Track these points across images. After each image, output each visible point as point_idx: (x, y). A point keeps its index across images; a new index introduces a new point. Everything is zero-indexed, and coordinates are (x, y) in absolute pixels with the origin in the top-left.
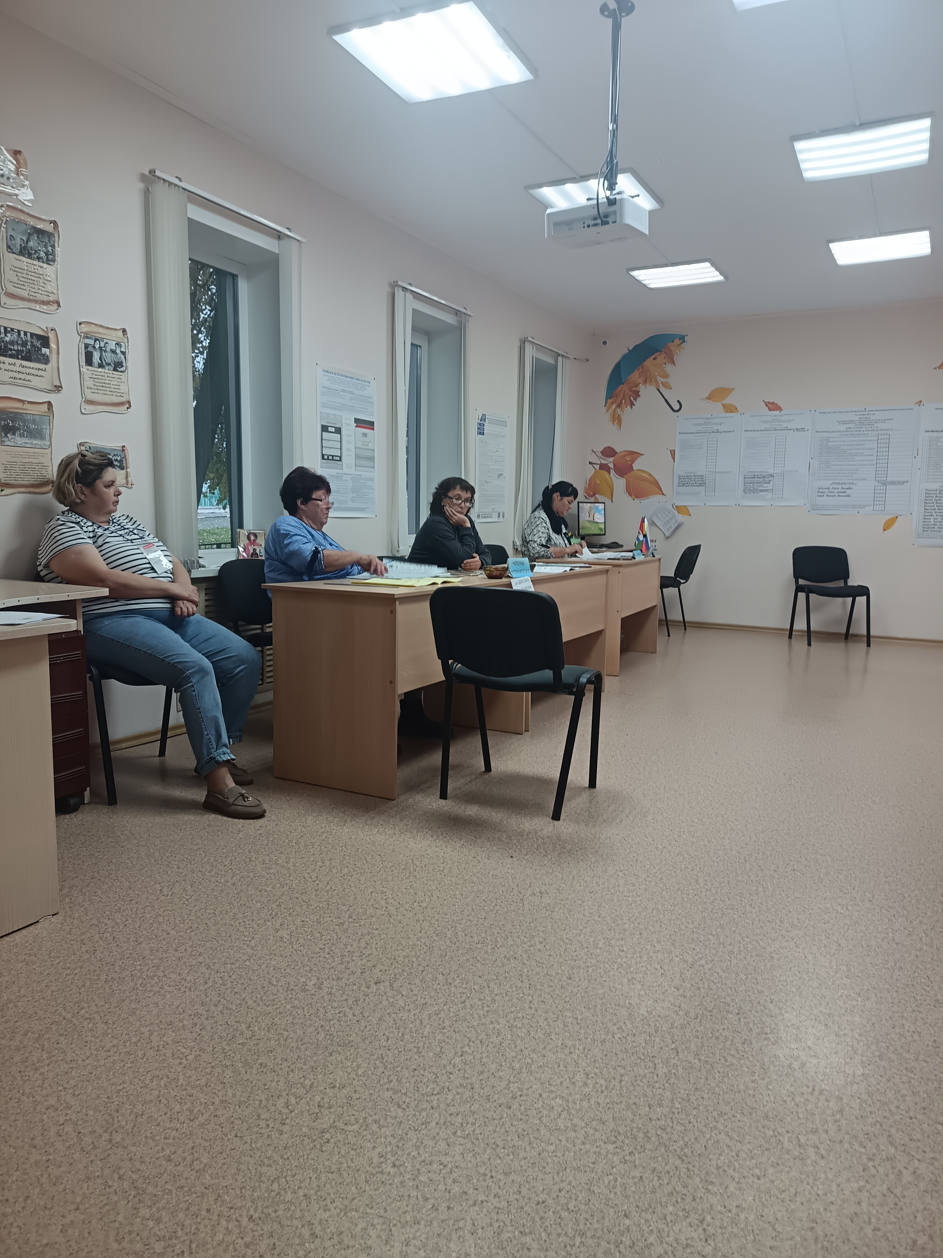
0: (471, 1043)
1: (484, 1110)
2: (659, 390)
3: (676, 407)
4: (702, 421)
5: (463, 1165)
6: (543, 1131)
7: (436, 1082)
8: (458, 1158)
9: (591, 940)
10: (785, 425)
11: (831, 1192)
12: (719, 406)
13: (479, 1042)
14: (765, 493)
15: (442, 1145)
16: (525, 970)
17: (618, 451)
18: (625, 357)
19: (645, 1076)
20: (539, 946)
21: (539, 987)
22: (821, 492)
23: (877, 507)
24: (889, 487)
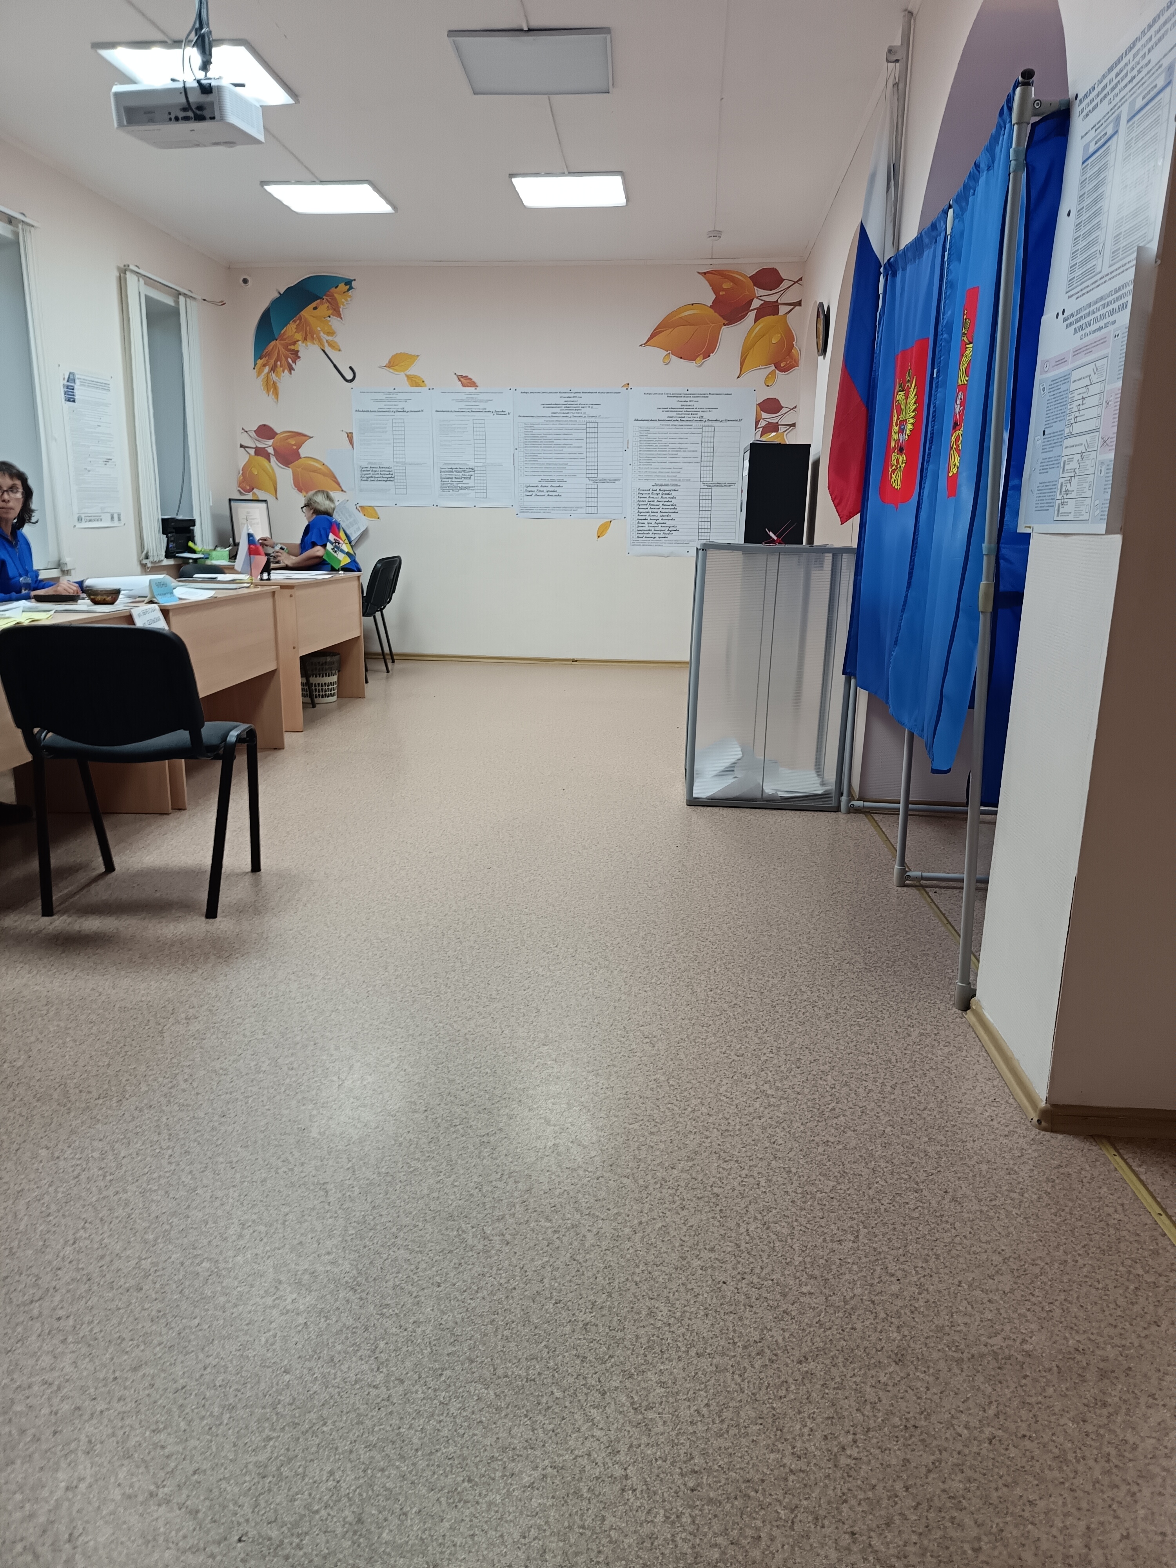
0: (87, 1225)
1: (105, 1302)
2: (324, 351)
3: (349, 376)
4: (383, 397)
5: (75, 1376)
6: (184, 1305)
7: (38, 1285)
8: (69, 1369)
9: (253, 1064)
10: (482, 406)
11: (514, 1277)
12: (402, 377)
13: (98, 1221)
14: (466, 491)
15: (46, 1361)
16: (164, 1119)
17: (278, 431)
18: (275, 302)
19: (313, 1209)
20: (184, 1086)
21: (182, 1135)
22: (529, 491)
23: (589, 510)
24: (600, 485)
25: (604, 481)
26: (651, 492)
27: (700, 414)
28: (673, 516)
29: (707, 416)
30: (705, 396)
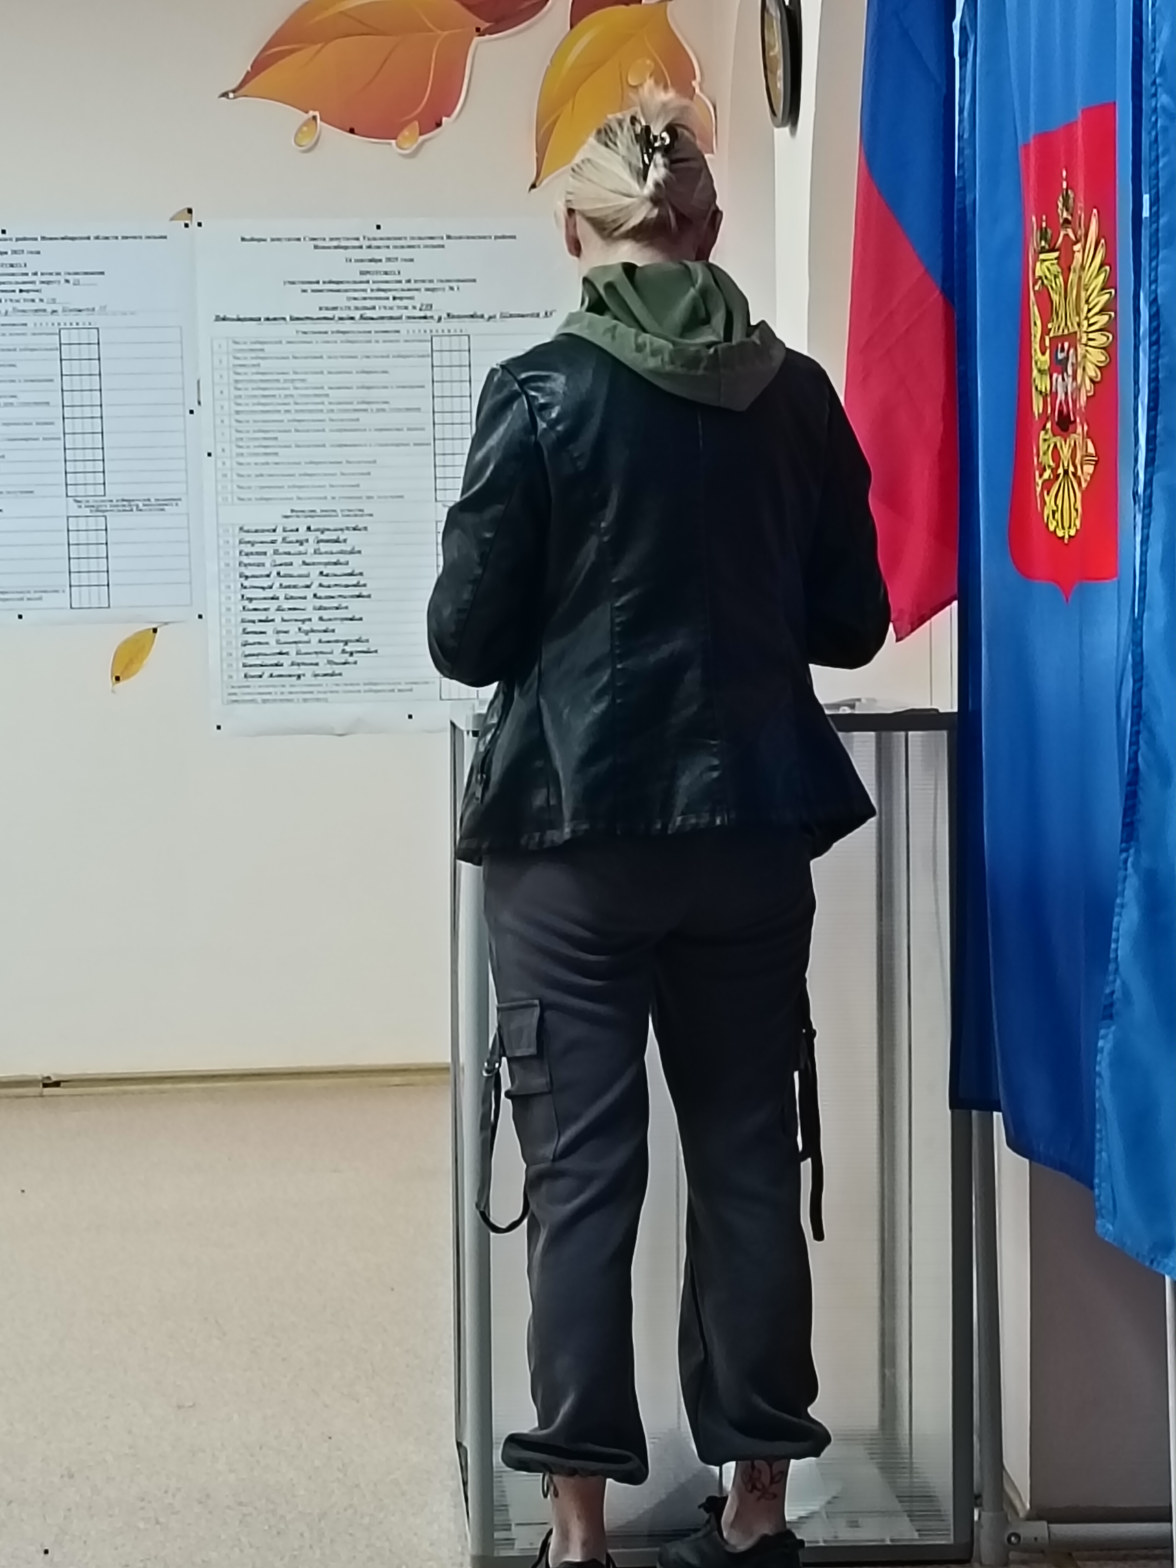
23: (81, 597)
24: (116, 520)
25: (127, 505)
26: (278, 536)
27: (422, 298)
28: (356, 607)
29: (443, 303)
30: (434, 242)
